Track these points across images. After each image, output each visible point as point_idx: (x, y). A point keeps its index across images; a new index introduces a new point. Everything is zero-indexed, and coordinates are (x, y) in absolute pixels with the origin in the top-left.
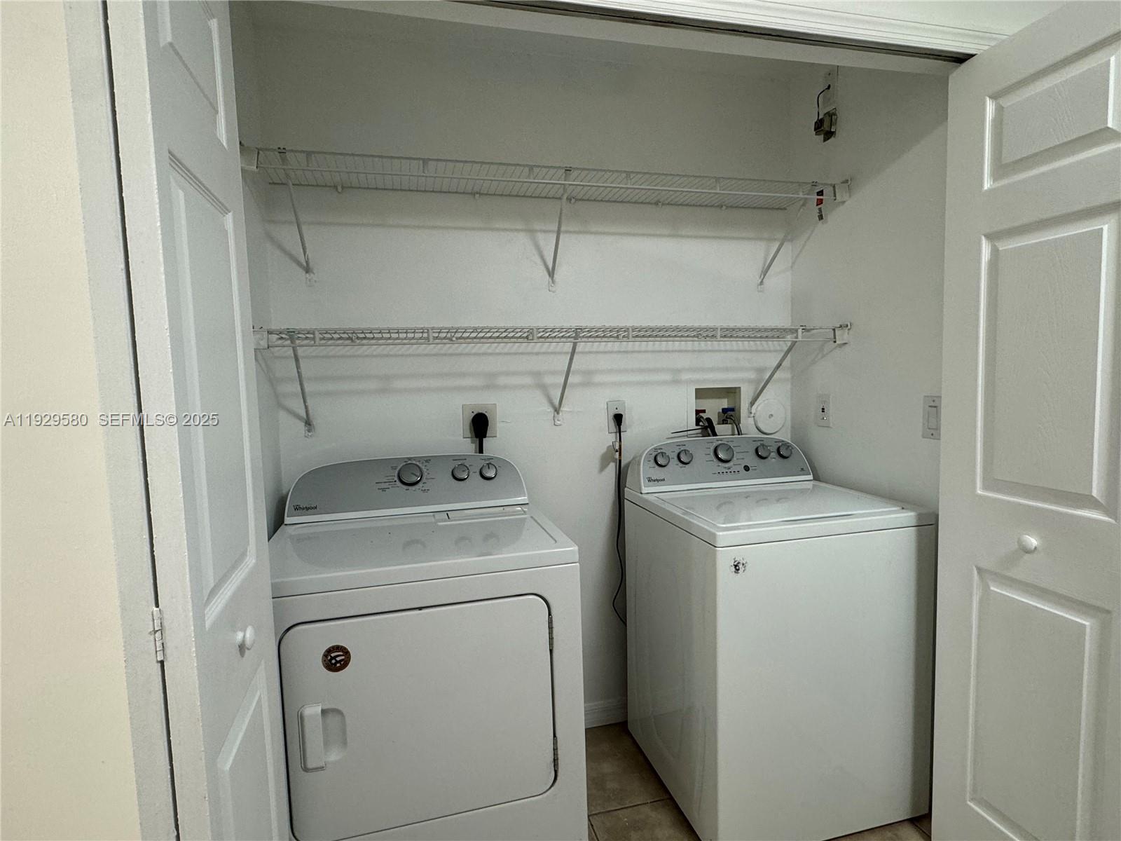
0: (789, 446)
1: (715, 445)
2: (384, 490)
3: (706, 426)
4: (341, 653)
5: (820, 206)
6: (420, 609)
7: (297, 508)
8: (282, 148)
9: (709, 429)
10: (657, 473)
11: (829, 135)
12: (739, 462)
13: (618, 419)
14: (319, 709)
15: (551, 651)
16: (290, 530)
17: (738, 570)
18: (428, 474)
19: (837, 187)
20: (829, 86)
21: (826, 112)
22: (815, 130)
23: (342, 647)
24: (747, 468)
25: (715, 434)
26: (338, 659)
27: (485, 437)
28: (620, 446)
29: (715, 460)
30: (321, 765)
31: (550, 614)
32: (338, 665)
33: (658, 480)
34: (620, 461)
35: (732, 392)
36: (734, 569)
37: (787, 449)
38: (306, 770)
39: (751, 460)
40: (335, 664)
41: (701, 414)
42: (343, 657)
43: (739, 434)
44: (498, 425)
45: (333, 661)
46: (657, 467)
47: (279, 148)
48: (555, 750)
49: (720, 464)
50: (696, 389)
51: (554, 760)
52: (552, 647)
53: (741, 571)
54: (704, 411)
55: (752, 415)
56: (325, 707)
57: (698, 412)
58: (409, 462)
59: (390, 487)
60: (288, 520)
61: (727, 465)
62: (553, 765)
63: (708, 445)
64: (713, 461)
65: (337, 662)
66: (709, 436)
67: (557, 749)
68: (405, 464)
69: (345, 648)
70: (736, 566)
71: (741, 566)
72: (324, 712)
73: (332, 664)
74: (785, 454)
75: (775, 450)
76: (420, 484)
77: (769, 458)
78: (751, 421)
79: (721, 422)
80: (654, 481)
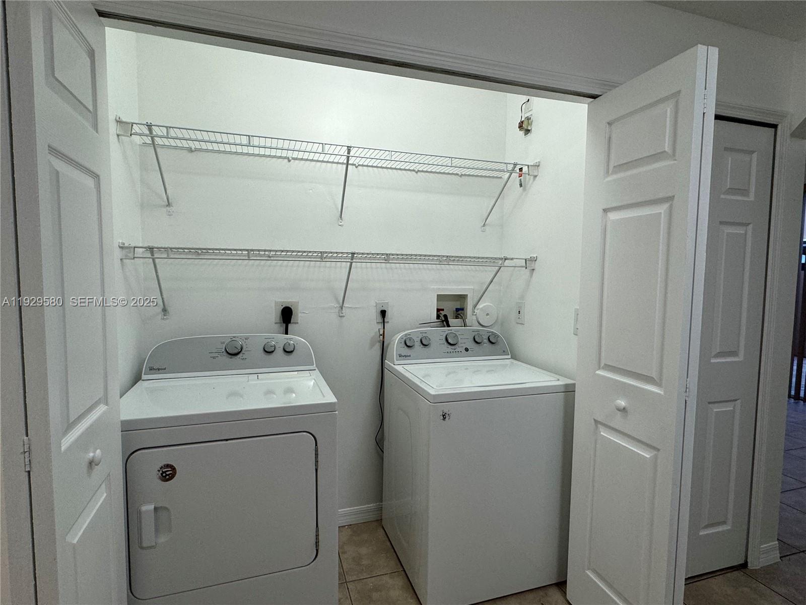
0: (495, 336)
1: (446, 333)
2: (214, 358)
3: (443, 320)
4: (170, 469)
5: (520, 178)
6: (227, 440)
7: (151, 369)
8: (149, 123)
9: (445, 322)
10: (406, 351)
11: (528, 131)
12: (463, 345)
13: (383, 313)
14: (152, 507)
15: (316, 470)
16: (146, 384)
17: (445, 418)
18: (247, 347)
19: (530, 167)
20: (529, 100)
21: (526, 116)
22: (519, 128)
23: (170, 465)
24: (467, 350)
25: (448, 326)
26: (168, 473)
27: (290, 323)
28: (384, 332)
29: (446, 343)
30: (153, 545)
31: (316, 445)
32: (168, 477)
33: (405, 356)
34: (383, 342)
35: (462, 298)
36: (442, 418)
37: (494, 337)
38: (142, 548)
39: (470, 344)
40: (165, 476)
41: (441, 312)
42: (171, 472)
43: (465, 326)
44: (300, 315)
45: (164, 475)
46: (406, 347)
47: (147, 123)
48: (317, 536)
49: (449, 346)
50: (438, 295)
51: (316, 542)
52: (317, 467)
53: (447, 419)
54: (443, 310)
55: (475, 313)
56: (156, 506)
57: (438, 310)
58: (234, 339)
59: (219, 356)
60: (144, 377)
61: (453, 347)
62: (315, 546)
63: (442, 334)
64: (444, 344)
65: (167, 475)
66: (444, 327)
67: (318, 535)
68: (230, 340)
69: (173, 466)
70: (443, 416)
71: (447, 416)
72: (156, 509)
73: (163, 476)
74: (493, 341)
75: (487, 338)
76: (241, 355)
77: (482, 343)
78: (474, 318)
79: (455, 318)
80: (404, 356)
